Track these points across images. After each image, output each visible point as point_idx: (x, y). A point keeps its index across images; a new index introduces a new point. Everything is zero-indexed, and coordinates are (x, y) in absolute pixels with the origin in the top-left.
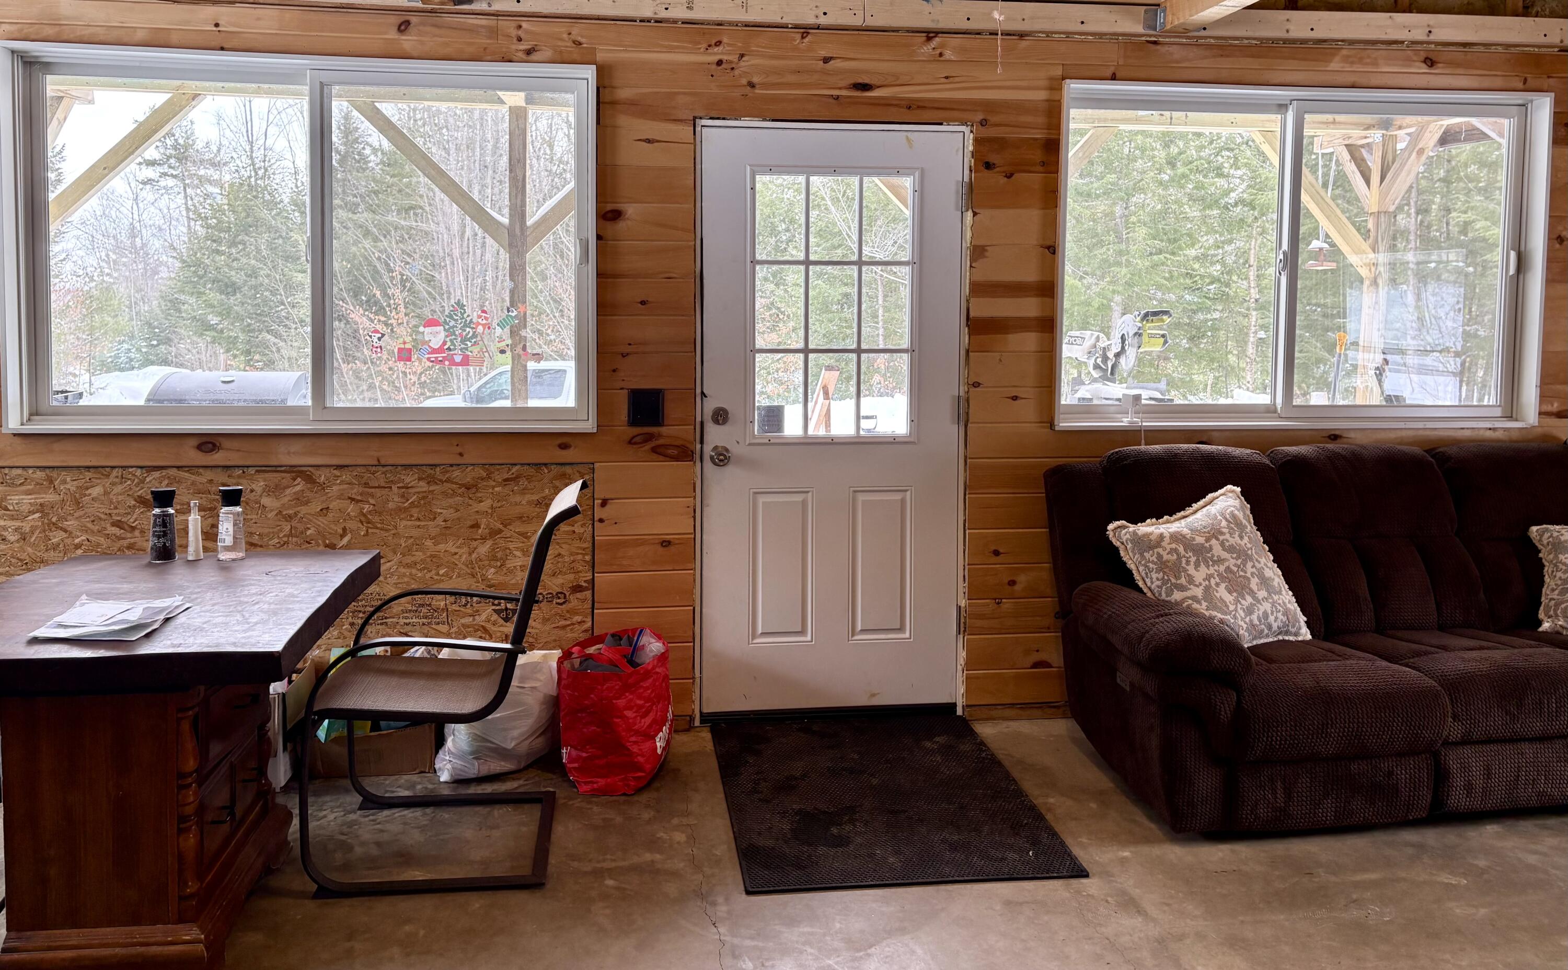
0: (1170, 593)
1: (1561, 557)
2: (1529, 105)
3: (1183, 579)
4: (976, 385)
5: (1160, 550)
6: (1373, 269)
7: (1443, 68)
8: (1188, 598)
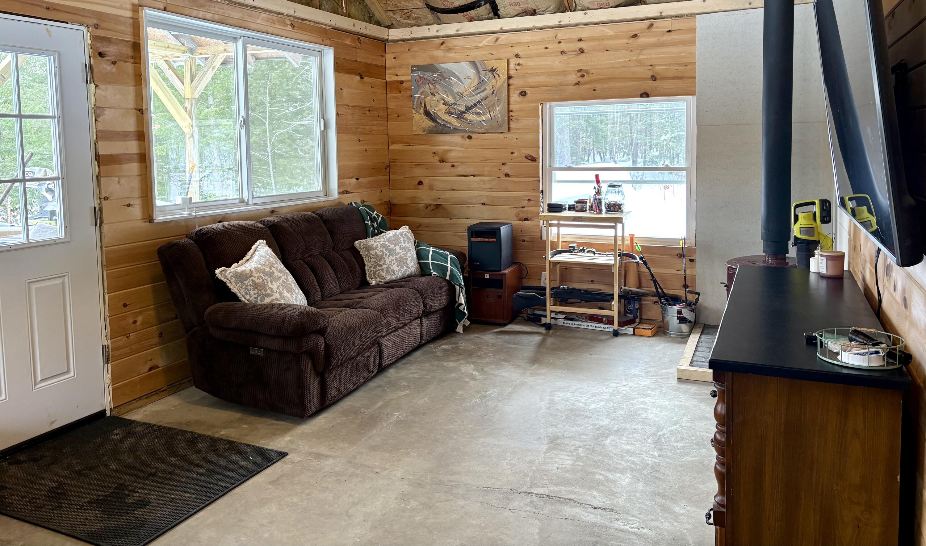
0: (263, 299)
1: (371, 252)
2: (322, 52)
3: (268, 290)
4: (106, 199)
5: (253, 278)
6: (191, 128)
7: (297, 29)
8: (274, 300)
